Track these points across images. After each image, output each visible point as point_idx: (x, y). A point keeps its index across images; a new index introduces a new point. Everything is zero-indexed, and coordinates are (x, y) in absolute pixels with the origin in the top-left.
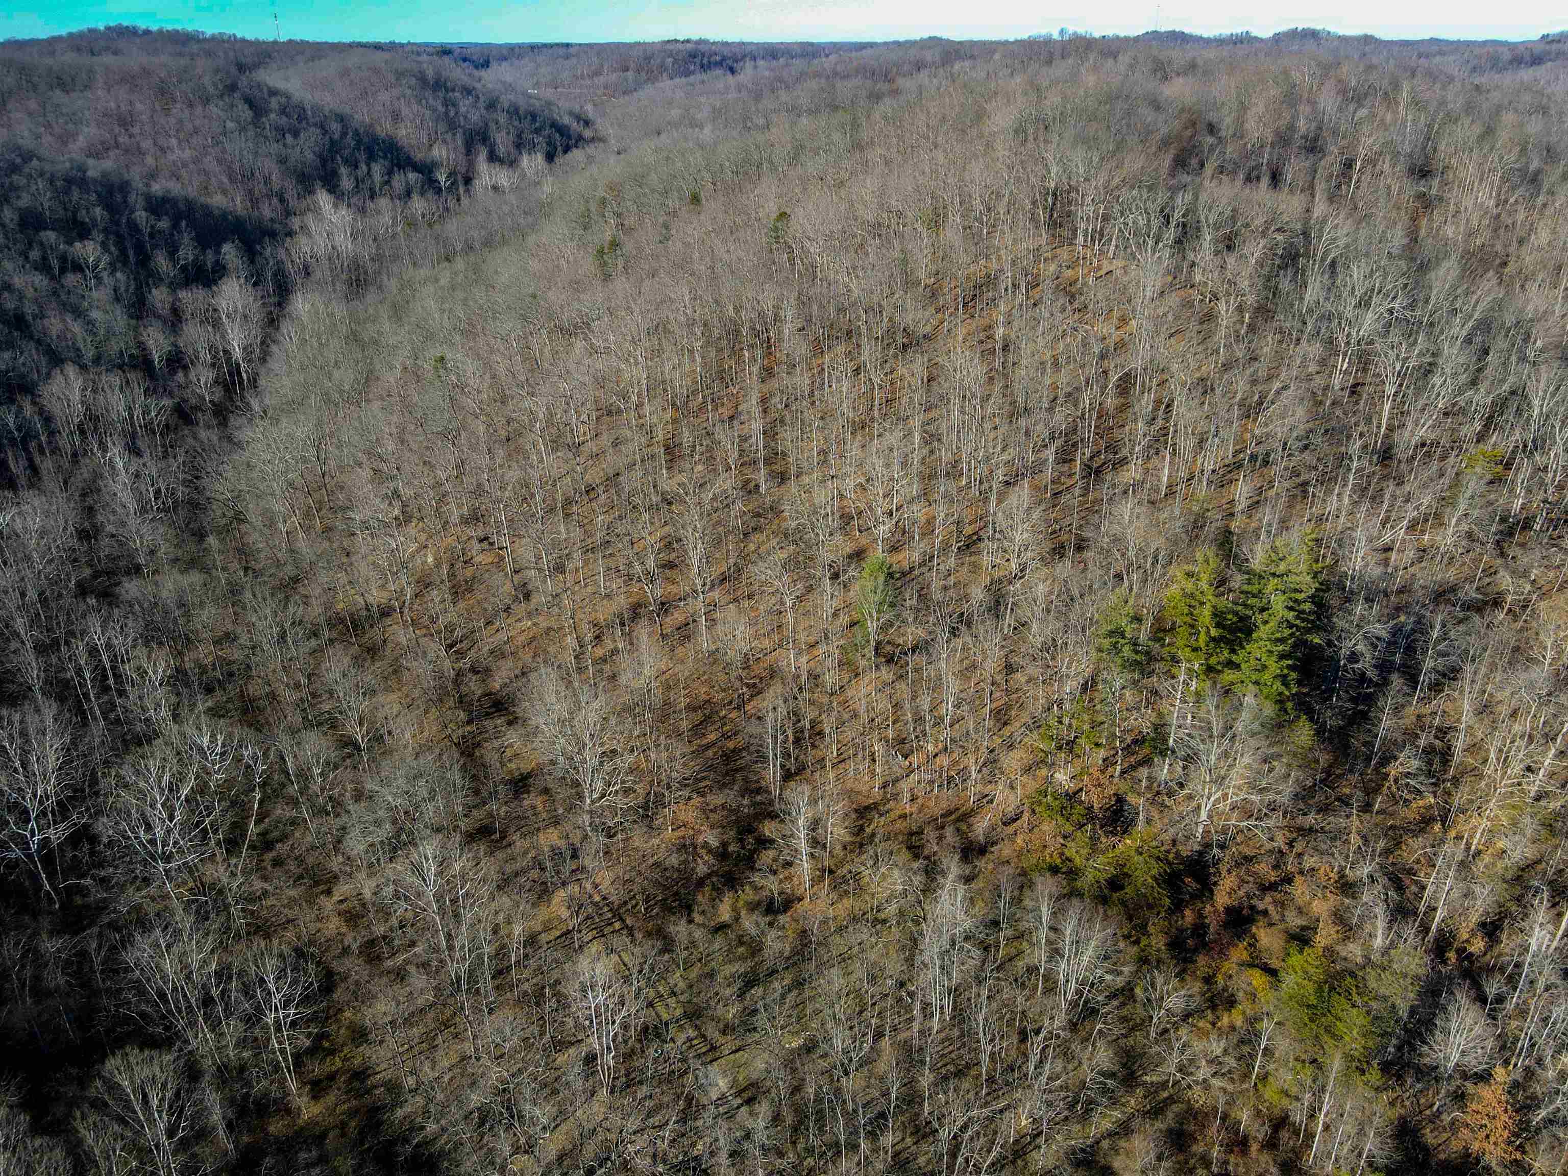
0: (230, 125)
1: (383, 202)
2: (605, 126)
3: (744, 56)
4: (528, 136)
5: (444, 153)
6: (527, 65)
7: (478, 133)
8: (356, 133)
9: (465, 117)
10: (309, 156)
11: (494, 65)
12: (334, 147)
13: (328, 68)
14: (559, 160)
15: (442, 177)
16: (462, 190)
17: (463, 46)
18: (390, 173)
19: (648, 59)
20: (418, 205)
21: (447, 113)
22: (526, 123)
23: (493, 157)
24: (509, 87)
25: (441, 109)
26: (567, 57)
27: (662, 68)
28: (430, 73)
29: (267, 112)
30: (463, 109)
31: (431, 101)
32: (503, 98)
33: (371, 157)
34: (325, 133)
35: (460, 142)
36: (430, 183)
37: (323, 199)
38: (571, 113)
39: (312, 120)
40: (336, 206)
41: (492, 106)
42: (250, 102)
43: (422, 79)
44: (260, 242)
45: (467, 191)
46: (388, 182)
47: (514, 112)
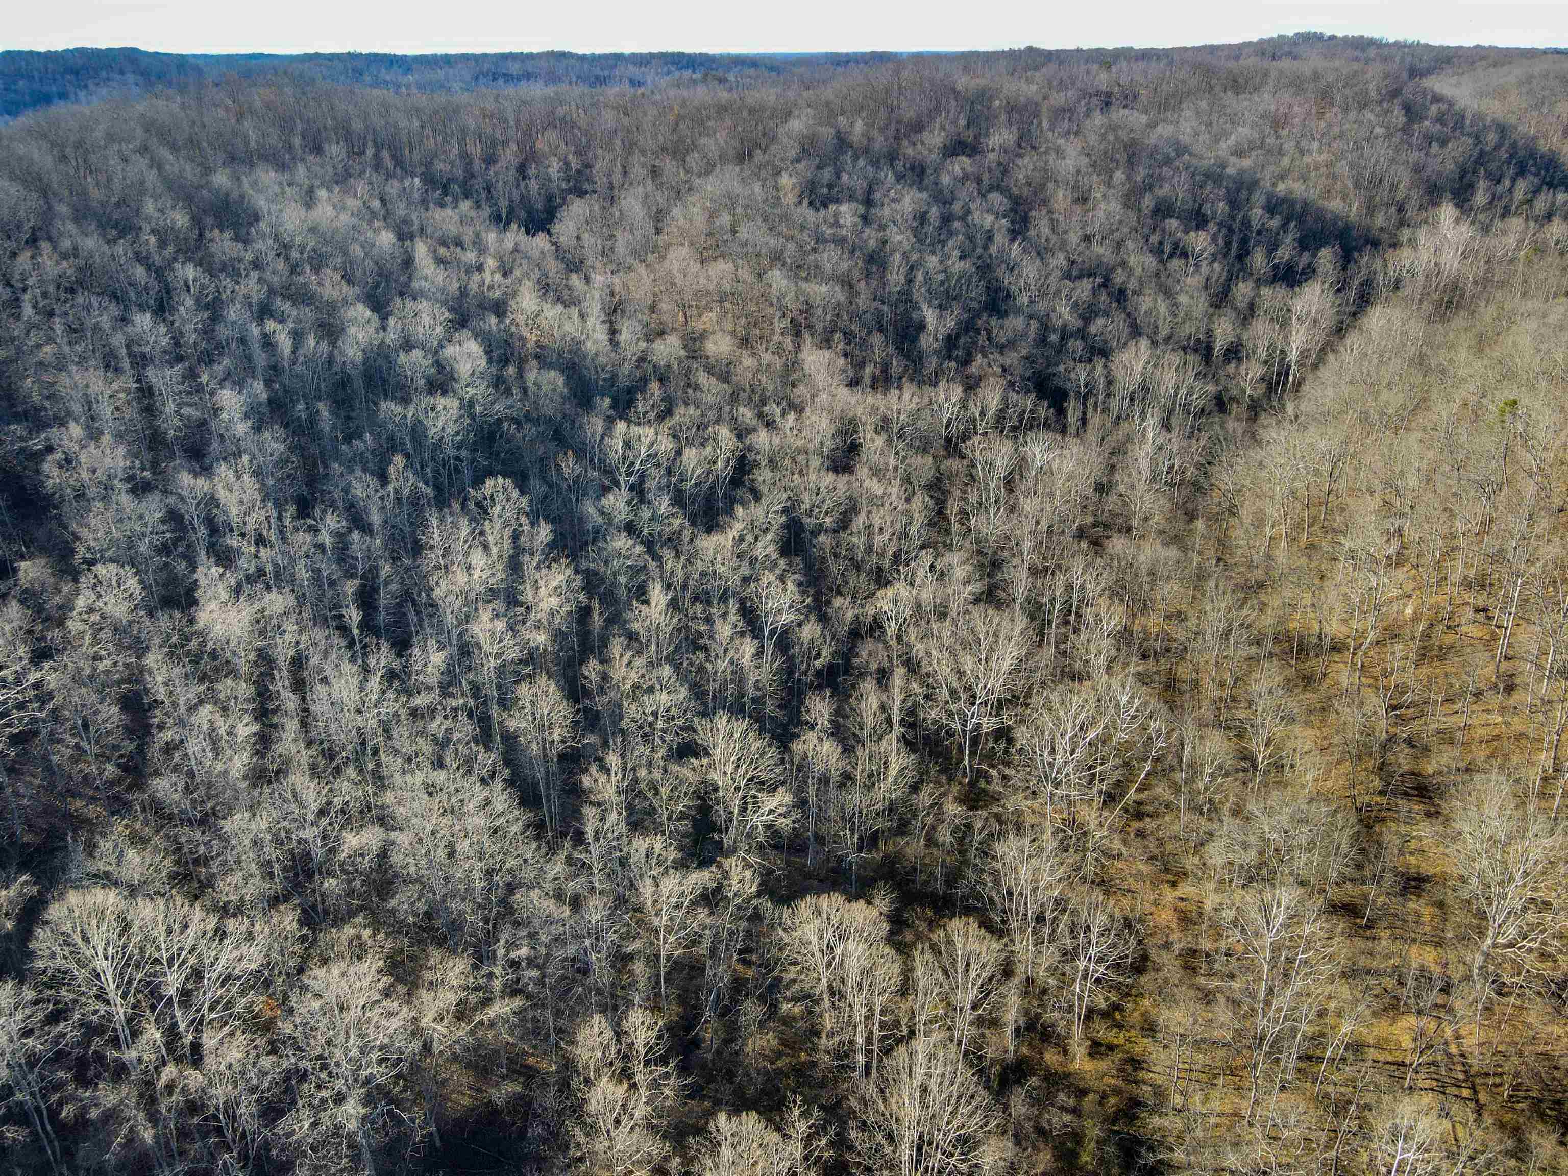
0: (1379, 130)
1: (1516, 223)
8: (1514, 145)
10: (1450, 166)
12: (1481, 159)
13: (1510, 76)
18: (1536, 192)
20: (1556, 230)
29: (1422, 118)
33: (1521, 173)
34: (1478, 143)
37: (1447, 212)
39: (1468, 129)
40: (1457, 221)
42: (1408, 109)
44: (1360, 250)
46: (1529, 202)
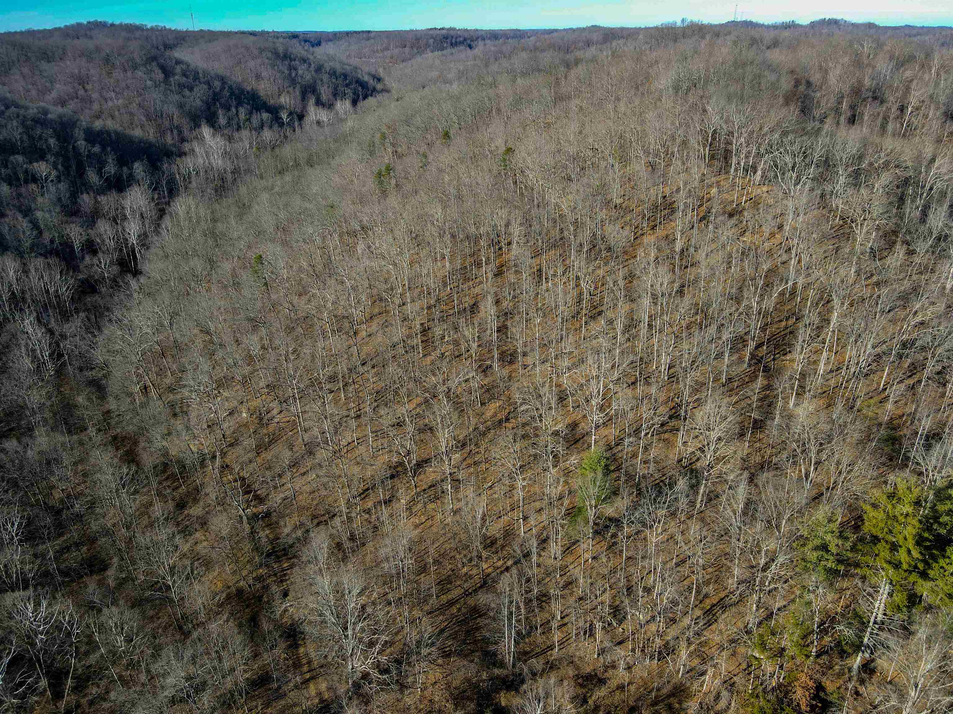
0: (149, 83)
1: (245, 133)
2: (389, 82)
3: (477, 38)
4: (341, 88)
5: (288, 100)
6: (343, 44)
7: (310, 87)
8: (230, 87)
9: (302, 77)
10: (198, 103)
11: (323, 44)
12: (216, 97)
13: (218, 46)
14: (360, 104)
15: (284, 116)
16: (296, 124)
17: (305, 33)
18: (251, 113)
19: (418, 39)
20: (267, 134)
21: (290, 74)
22: (340, 81)
23: (319, 103)
24: (331, 58)
25: (287, 72)
26: (368, 39)
27: (427, 45)
28: (281, 50)
29: (174, 74)
30: (300, 72)
31: (281, 67)
32: (326, 65)
33: (239, 104)
34: (210, 87)
35: (298, 93)
36: (277, 119)
37: (206, 131)
38: (369, 74)
39: (202, 80)
40: (214, 135)
41: (319, 69)
42: (163, 68)
43: (276, 54)
44: (161, 161)
45: (300, 125)
46: (249, 120)
47: (333, 73)
